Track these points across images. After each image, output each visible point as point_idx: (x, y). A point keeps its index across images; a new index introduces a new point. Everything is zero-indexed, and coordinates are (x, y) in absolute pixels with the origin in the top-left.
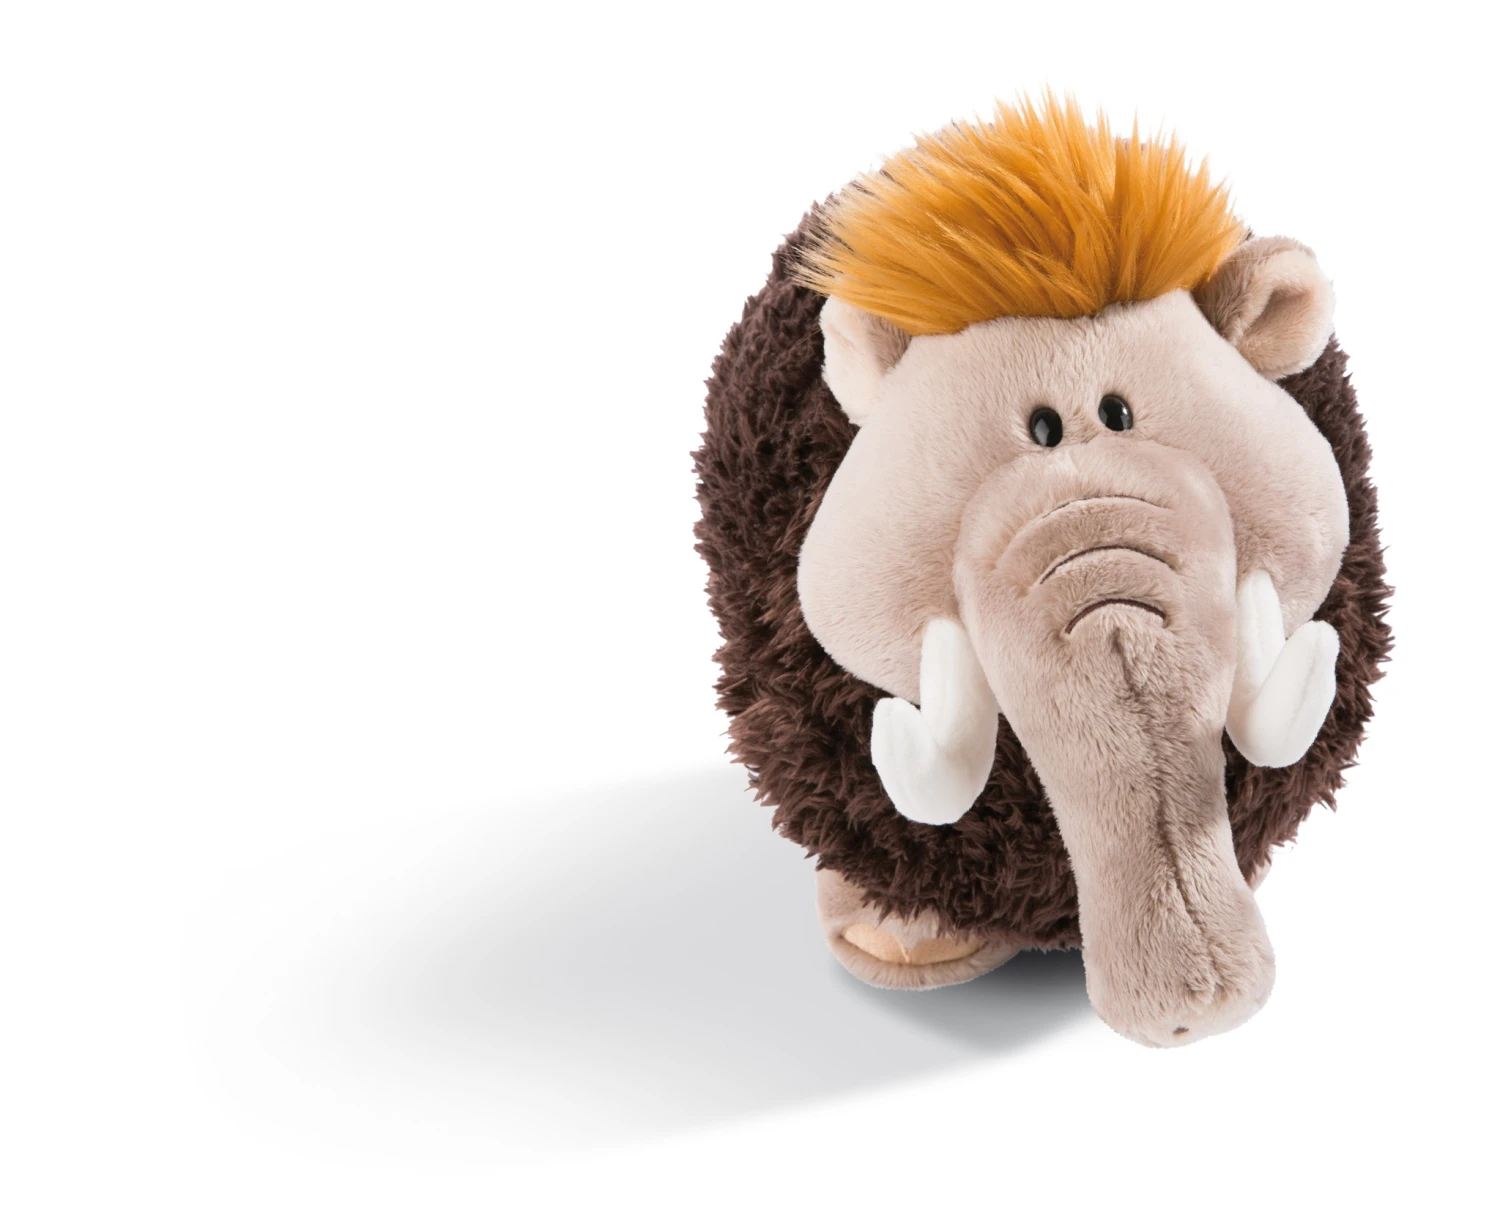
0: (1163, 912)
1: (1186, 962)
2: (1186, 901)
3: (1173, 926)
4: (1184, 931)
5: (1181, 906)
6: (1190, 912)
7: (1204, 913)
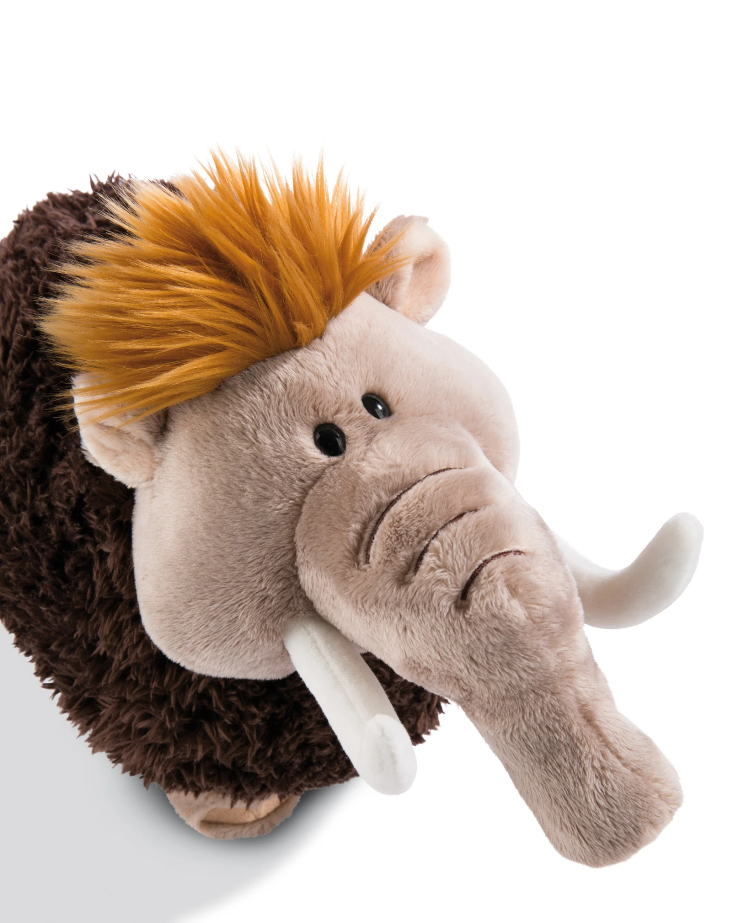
0: (608, 774)
1: (643, 805)
2: (619, 758)
3: (621, 783)
4: (630, 782)
5: (618, 764)
6: (624, 765)
7: (635, 761)
